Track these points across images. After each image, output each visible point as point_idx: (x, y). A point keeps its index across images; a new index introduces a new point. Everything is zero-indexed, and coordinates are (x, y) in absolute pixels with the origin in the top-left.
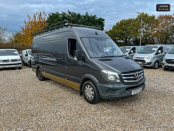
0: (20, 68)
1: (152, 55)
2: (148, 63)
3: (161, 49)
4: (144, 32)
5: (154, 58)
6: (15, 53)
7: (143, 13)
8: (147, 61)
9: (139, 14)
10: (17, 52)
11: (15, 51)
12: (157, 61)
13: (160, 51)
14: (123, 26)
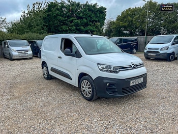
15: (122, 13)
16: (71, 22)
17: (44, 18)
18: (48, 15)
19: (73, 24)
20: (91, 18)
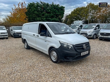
0: (7, 38)
1: (92, 30)
2: (89, 35)
3: (98, 26)
4: (91, 16)
5: (93, 32)
6: (3, 28)
7: (91, 3)
8: (89, 34)
9: (88, 4)
10: (5, 28)
11: (4, 27)
12: (95, 34)
13: (97, 28)
14: (78, 12)
15: (74, 10)
16: (43, 15)
17: (26, 13)
18: (29, 11)
19: (44, 16)
20: (56, 13)
